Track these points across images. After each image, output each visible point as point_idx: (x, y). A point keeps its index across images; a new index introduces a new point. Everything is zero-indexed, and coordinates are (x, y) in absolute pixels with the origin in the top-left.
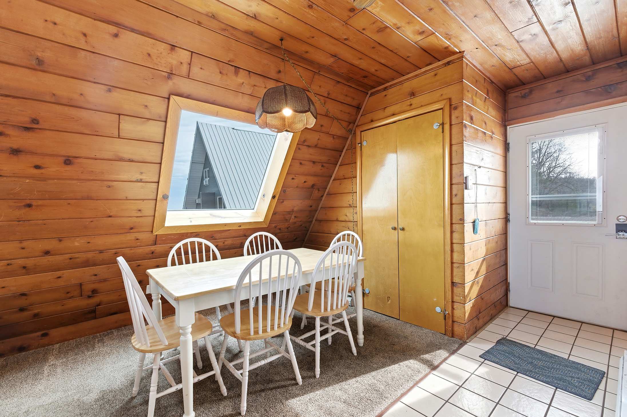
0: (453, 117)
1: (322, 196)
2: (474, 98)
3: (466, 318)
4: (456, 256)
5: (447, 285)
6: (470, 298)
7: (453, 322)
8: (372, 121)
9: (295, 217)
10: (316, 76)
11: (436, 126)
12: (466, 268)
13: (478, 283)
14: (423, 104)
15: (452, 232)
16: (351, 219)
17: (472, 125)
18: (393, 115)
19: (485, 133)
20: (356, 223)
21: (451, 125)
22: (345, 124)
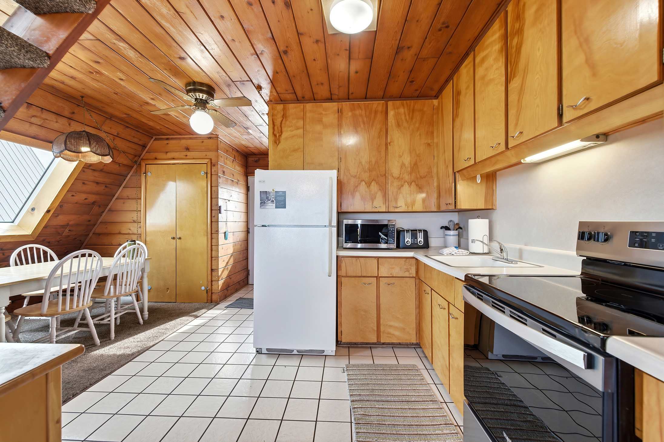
0: (213, 170)
1: (103, 212)
2: (225, 161)
3: (219, 289)
4: (213, 253)
5: (208, 272)
6: (222, 278)
7: (212, 293)
8: (156, 159)
9: (69, 230)
10: (108, 121)
11: (202, 173)
12: (219, 260)
13: (227, 269)
14: (195, 158)
15: (212, 239)
16: (136, 232)
17: (224, 176)
18: (174, 159)
19: (233, 181)
20: (140, 235)
21: (211, 175)
22: (131, 157)
